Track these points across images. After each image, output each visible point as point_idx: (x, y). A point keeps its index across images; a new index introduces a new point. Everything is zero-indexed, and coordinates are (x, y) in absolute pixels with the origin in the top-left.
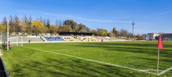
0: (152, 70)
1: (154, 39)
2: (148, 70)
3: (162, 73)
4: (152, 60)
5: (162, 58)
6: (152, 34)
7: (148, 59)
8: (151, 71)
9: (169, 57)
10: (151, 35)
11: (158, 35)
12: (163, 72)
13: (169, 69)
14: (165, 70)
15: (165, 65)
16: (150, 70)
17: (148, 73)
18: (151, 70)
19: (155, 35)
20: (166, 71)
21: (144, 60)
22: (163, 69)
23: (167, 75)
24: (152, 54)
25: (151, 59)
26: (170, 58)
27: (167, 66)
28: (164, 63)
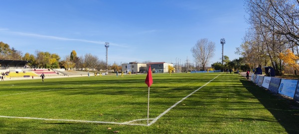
0: (140, 120)
1: (138, 71)
2: (135, 121)
3: (153, 122)
4: (139, 104)
6: (136, 64)
7: (133, 104)
8: (138, 122)
9: (159, 97)
10: (133, 65)
11: (145, 65)
12: (155, 120)
13: (162, 115)
14: (157, 116)
15: (156, 110)
16: (136, 120)
17: (134, 126)
18: (138, 120)
19: (139, 66)
20: (157, 118)
21: (127, 106)
22: (154, 117)
23: (160, 123)
24: (138, 94)
25: (136, 103)
26: (161, 99)
27: (159, 111)
28: (154, 106)
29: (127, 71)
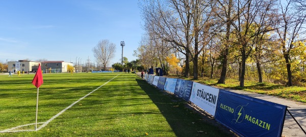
0: (27, 125)
1: (31, 70)
2: (20, 127)
3: (43, 126)
4: (27, 107)
5: (44, 102)
6: (28, 62)
7: (19, 108)
8: (23, 128)
9: (54, 98)
10: (24, 63)
11: (37, 64)
12: (45, 124)
13: (54, 117)
14: (48, 119)
15: (48, 113)
16: (22, 126)
17: (18, 133)
18: (24, 125)
19: (31, 64)
20: (49, 121)
21: (10, 110)
22: (45, 120)
23: (51, 126)
24: (27, 97)
25: (24, 107)
26: (55, 100)
27: (51, 113)
28: (46, 109)
29: (15, 71)
